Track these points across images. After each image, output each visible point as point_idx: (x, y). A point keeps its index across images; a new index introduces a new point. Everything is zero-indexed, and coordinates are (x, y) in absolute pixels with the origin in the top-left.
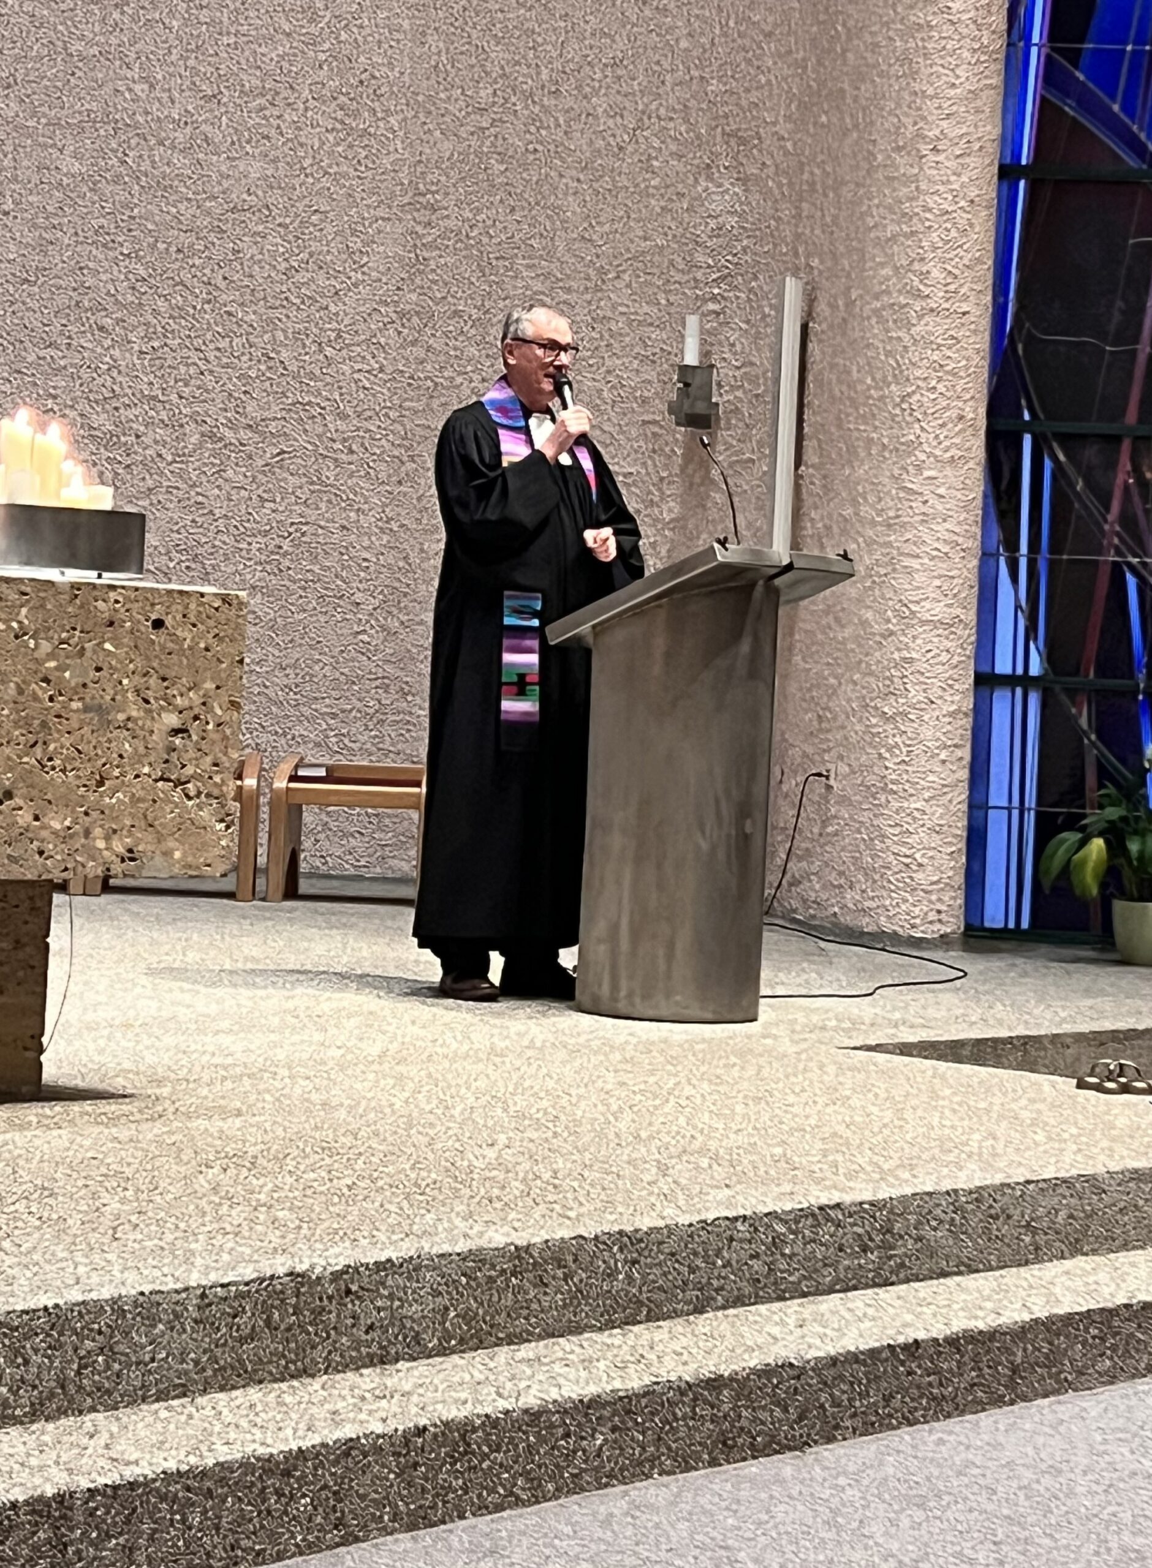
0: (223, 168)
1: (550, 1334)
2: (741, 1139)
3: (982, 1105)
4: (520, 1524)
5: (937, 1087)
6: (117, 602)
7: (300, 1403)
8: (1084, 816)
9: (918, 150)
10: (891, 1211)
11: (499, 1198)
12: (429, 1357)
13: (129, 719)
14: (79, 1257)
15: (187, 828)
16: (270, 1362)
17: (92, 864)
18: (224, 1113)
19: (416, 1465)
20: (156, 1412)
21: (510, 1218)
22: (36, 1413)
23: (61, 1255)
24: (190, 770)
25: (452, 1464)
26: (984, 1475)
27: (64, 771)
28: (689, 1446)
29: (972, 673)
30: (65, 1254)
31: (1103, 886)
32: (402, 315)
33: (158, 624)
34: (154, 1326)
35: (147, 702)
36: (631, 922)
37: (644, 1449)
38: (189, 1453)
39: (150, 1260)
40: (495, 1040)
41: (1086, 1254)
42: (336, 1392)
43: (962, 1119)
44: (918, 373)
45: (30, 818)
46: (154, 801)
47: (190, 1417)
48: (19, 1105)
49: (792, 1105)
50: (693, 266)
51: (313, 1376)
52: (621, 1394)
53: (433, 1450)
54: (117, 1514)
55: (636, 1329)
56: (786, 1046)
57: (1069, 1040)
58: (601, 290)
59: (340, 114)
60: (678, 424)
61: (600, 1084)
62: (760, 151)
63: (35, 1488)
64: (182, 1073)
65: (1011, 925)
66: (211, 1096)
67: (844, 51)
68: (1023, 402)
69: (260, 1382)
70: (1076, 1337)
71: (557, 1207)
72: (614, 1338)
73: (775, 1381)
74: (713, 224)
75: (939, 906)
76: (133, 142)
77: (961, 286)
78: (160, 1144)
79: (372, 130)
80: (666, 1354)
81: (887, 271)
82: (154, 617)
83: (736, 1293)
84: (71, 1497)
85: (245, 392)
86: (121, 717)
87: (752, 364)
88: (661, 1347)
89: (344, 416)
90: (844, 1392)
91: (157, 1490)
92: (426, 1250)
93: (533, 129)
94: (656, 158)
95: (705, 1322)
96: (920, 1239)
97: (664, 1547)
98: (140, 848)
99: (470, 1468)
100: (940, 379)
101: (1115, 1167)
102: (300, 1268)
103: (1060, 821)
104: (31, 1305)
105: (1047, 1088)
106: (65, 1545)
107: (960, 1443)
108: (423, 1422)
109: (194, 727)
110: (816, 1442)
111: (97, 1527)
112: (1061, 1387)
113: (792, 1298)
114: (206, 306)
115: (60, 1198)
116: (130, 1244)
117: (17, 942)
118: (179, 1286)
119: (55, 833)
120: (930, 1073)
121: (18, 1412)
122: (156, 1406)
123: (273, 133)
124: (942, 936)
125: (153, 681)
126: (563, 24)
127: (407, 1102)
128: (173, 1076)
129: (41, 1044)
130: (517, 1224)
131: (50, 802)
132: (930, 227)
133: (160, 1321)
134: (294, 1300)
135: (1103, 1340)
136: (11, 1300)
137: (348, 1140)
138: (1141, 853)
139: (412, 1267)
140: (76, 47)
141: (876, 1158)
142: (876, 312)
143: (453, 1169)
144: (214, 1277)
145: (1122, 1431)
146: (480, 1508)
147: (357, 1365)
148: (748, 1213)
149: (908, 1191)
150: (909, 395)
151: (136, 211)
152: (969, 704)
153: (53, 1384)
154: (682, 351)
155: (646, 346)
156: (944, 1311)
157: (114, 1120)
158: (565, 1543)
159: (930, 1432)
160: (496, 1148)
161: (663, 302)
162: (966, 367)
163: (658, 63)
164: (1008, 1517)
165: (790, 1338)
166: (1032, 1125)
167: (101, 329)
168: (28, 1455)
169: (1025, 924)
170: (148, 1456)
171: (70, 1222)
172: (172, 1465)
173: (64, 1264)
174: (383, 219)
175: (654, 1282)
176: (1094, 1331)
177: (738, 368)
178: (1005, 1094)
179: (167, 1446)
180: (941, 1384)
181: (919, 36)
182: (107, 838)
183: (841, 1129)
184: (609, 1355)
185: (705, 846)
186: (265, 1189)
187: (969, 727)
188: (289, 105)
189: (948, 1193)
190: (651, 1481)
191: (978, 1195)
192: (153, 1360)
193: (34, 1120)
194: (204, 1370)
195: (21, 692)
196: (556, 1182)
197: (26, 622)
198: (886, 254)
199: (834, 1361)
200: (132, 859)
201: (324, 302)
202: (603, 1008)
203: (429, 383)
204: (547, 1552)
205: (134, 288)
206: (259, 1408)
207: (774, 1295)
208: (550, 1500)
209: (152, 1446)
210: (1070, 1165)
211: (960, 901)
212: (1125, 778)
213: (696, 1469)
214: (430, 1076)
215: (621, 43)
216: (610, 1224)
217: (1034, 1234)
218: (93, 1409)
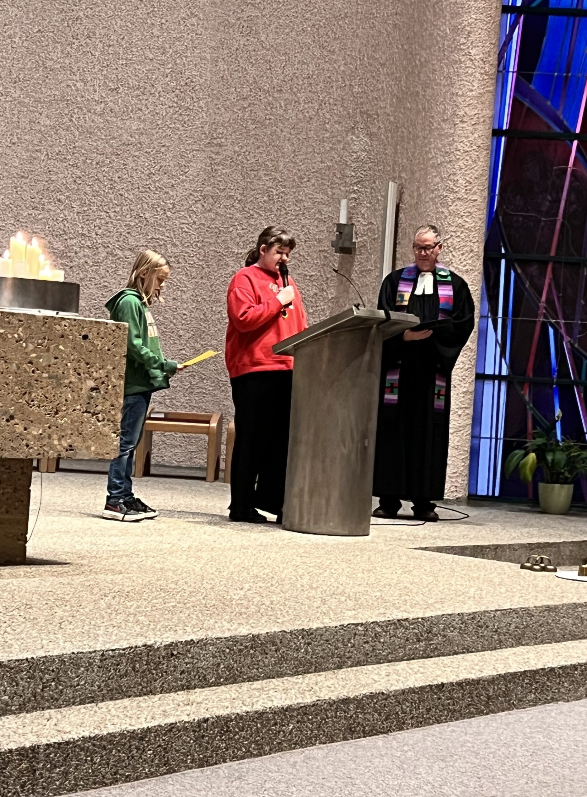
0: (119, 124)
1: (269, 677)
2: (361, 589)
3: (475, 575)
4: (253, 765)
5: (454, 567)
6: (65, 326)
7: (148, 707)
8: (526, 442)
9: (454, 121)
10: (432, 623)
11: (245, 613)
12: (210, 686)
13: (70, 382)
14: (43, 636)
15: (98, 436)
16: (134, 687)
17: (51, 452)
18: (113, 572)
19: (203, 737)
20: (79, 710)
21: (250, 622)
22: (22, 709)
23: (34, 635)
24: (99, 408)
25: (221, 737)
26: (473, 747)
27: (39, 407)
28: (334, 731)
29: (474, 373)
30: (37, 634)
31: (534, 476)
32: (204, 197)
33: (85, 337)
34: (79, 669)
35: (79, 374)
36: (310, 488)
37: (312, 731)
38: (95, 729)
39: (77, 638)
40: (244, 542)
41: (523, 645)
42: (165, 702)
43: (466, 581)
44: (452, 229)
45: (22, 429)
46: (82, 422)
47: (96, 712)
48: (15, 567)
49: (385, 574)
50: (344, 176)
51: (155, 694)
52: (302, 705)
53: (211, 730)
54: (60, 756)
55: (309, 675)
56: (382, 547)
57: (517, 547)
58: (300, 187)
59: (176, 99)
60: (336, 252)
61: (294, 562)
62: (378, 121)
63: (21, 743)
64: (93, 554)
65: (490, 494)
66: (107, 565)
67: (419, 73)
68: (502, 244)
69: (129, 696)
70: (518, 683)
71: (272, 617)
72: (299, 679)
73: (375, 701)
74: (355, 156)
75: (456, 485)
76: (76, 111)
77: (473, 187)
78: (83, 585)
79: (191, 107)
80: (323, 687)
81: (437, 179)
82: (83, 334)
83: (357, 660)
84: (38, 748)
85: (128, 233)
86: (67, 381)
87: (372, 223)
88: (321, 684)
89: (174, 245)
90: (408, 707)
91: (79, 745)
92: (210, 636)
93: (269, 108)
94: (328, 123)
95: (342, 673)
96: (445, 636)
97: (321, 777)
98: (75, 444)
99: (229, 739)
100: (462, 232)
101: (539, 604)
102: (149, 643)
103: (514, 445)
104: (20, 657)
105: (506, 568)
106: (35, 771)
107: (462, 732)
108: (207, 716)
109: (102, 388)
110: (394, 730)
111: (50, 763)
112: (510, 707)
113: (383, 663)
114: (110, 191)
115: (35, 609)
116: (68, 630)
117: (16, 489)
118: (91, 650)
119: (34, 436)
120: (451, 560)
121: (13, 708)
122: (79, 707)
123: (144, 108)
124: (457, 498)
125: (83, 364)
126: (284, 58)
127: (201, 568)
128: (89, 555)
129: (26, 538)
130: (253, 625)
131: (32, 422)
132: (459, 159)
133: (82, 666)
134: (146, 658)
135: (531, 685)
136: (11, 655)
137: (173, 586)
138: (553, 460)
139: (202, 644)
140: (49, 63)
141: (424, 598)
142: (432, 199)
143: (223, 599)
144: (108, 646)
145: (540, 727)
146: (233, 758)
147: (176, 690)
148: (364, 622)
149: (440, 613)
150: (447, 239)
151: (76, 144)
152: (472, 388)
153: (29, 695)
154: (339, 217)
155: (321, 214)
156: (456, 670)
157: (61, 574)
158: (273, 775)
159: (448, 726)
160: (244, 590)
161: (330, 193)
162: (475, 227)
163: (329, 77)
164: (484, 766)
165: (383, 681)
166: (499, 585)
167: (59, 200)
168: (18, 728)
169: (497, 494)
170: (75, 730)
171: (39, 620)
172: (87, 734)
173: (36, 639)
174: (196, 150)
175: (318, 653)
176: (526, 681)
177: (365, 225)
178: (486, 571)
179: (84, 725)
180: (454, 705)
181: (455, 66)
182: (59, 440)
183: (408, 585)
184: (296, 687)
185: (345, 451)
186: (133, 607)
187: (472, 399)
188: (151, 94)
189: (458, 614)
190: (314, 747)
191: (473, 616)
192: (78, 685)
193: (22, 573)
194: (102, 690)
195: (19, 368)
196: (272, 606)
197: (21, 334)
198: (437, 171)
199: (403, 692)
200: (71, 450)
201: (167, 190)
202: (295, 528)
203: (217, 230)
204: (265, 778)
205: (75, 181)
206: (129, 708)
207: (375, 661)
208: (267, 755)
209: (78, 725)
210: (516, 603)
211: (466, 482)
212: (546, 425)
213: (337, 741)
214: (212, 557)
215: (312, 68)
216: (297, 626)
217: (499, 634)
218: (49, 708)
